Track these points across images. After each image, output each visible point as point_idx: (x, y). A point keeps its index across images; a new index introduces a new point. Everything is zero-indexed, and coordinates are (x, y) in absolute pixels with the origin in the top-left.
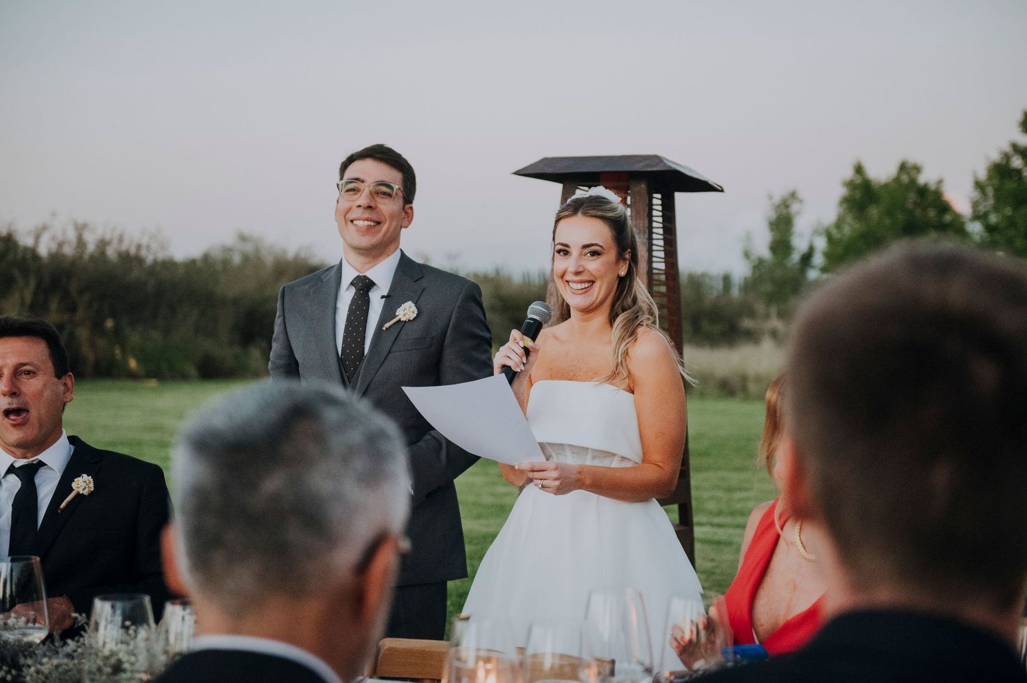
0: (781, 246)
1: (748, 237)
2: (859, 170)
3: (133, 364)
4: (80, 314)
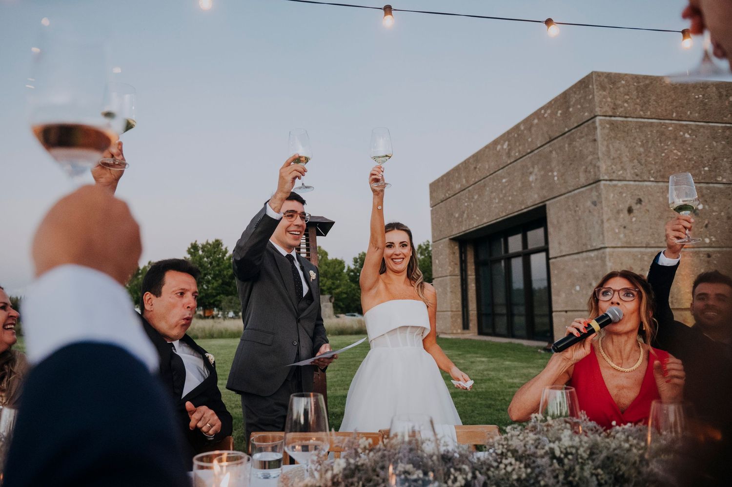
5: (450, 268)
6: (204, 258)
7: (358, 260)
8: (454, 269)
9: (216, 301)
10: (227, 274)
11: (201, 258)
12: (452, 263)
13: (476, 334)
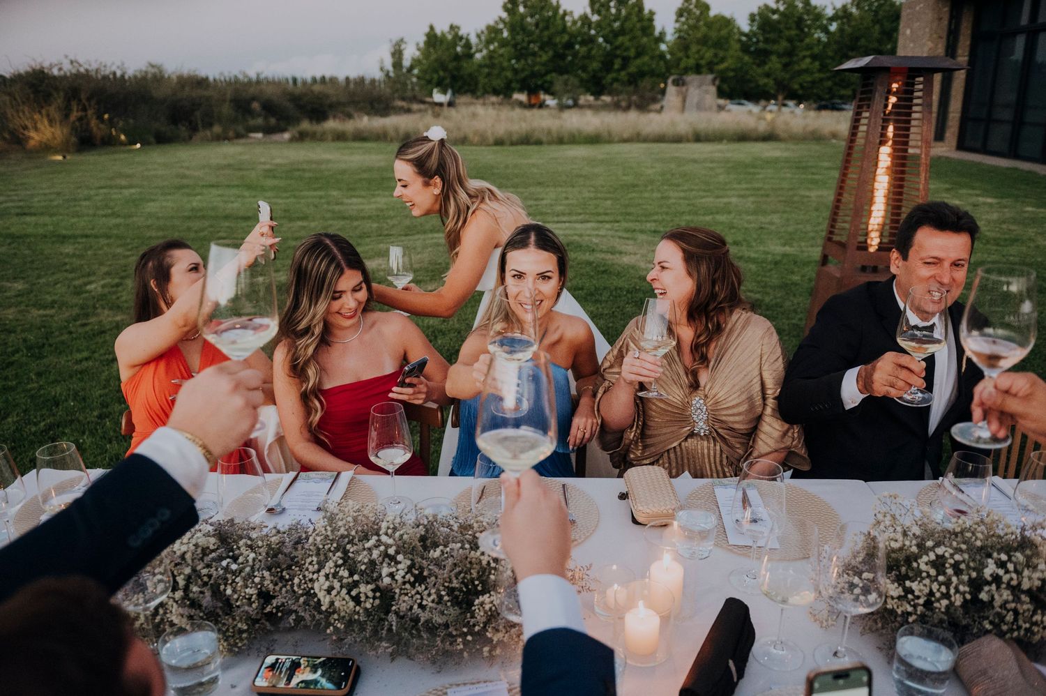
0: (397, 64)
1: (382, 61)
2: (432, 28)
3: (123, 137)
4: (90, 112)
5: (929, 43)
6: (526, 17)
7: (757, 18)
8: (937, 45)
9: (546, 82)
10: (560, 42)
11: (523, 17)
12: (935, 36)
13: (954, 148)
